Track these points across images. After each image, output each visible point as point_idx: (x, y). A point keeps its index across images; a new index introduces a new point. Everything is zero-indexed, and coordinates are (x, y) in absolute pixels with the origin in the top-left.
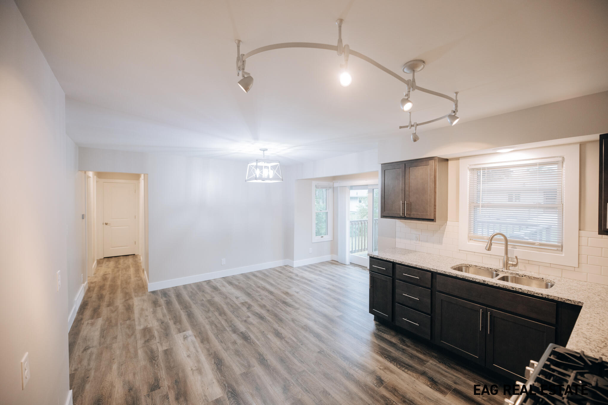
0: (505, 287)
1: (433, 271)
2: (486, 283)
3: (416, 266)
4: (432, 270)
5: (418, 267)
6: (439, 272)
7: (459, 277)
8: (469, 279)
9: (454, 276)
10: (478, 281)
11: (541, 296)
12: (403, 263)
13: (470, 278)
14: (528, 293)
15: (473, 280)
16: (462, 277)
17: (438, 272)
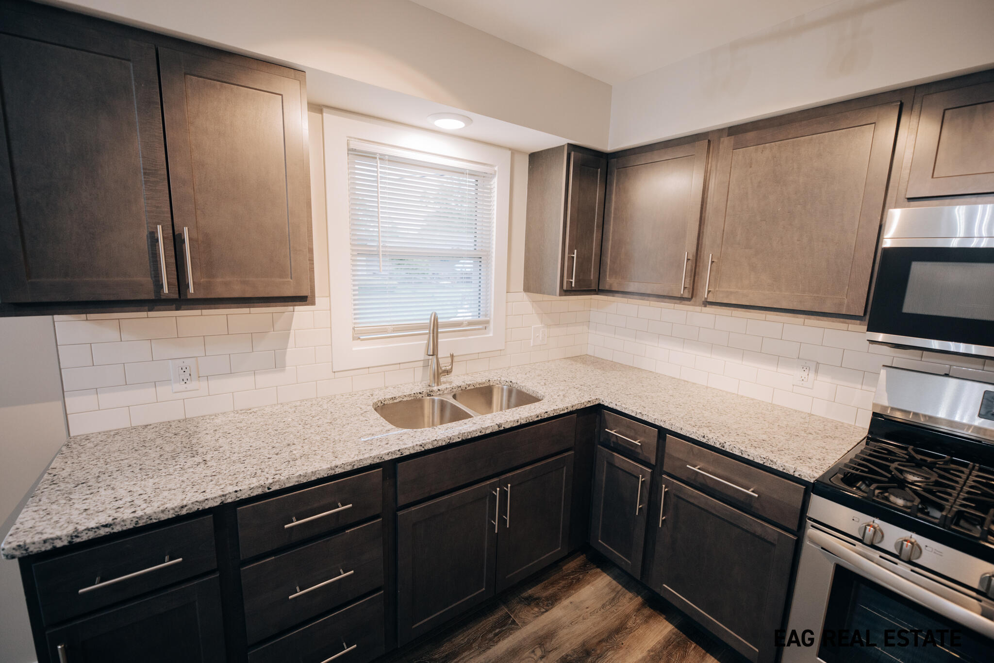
0: (528, 421)
1: (390, 458)
2: (502, 428)
3: (332, 472)
4: (387, 458)
5: (339, 471)
6: (407, 453)
7: (454, 441)
8: (473, 436)
9: (444, 444)
10: (489, 432)
11: (566, 411)
12: (275, 488)
13: (475, 433)
14: (555, 415)
15: (480, 434)
16: (460, 440)
17: (405, 454)
